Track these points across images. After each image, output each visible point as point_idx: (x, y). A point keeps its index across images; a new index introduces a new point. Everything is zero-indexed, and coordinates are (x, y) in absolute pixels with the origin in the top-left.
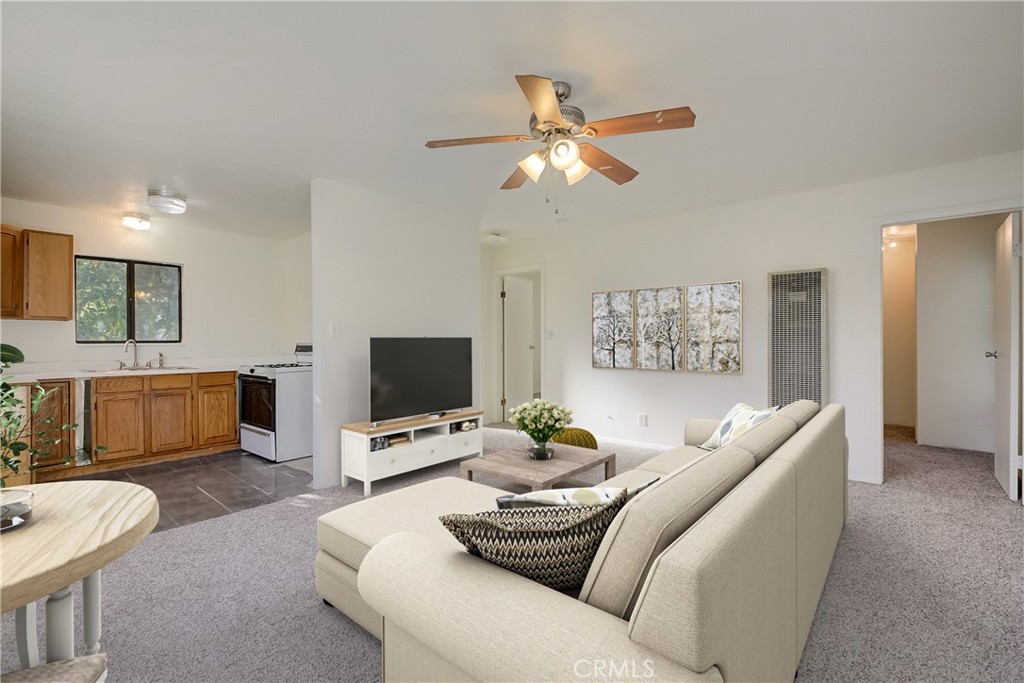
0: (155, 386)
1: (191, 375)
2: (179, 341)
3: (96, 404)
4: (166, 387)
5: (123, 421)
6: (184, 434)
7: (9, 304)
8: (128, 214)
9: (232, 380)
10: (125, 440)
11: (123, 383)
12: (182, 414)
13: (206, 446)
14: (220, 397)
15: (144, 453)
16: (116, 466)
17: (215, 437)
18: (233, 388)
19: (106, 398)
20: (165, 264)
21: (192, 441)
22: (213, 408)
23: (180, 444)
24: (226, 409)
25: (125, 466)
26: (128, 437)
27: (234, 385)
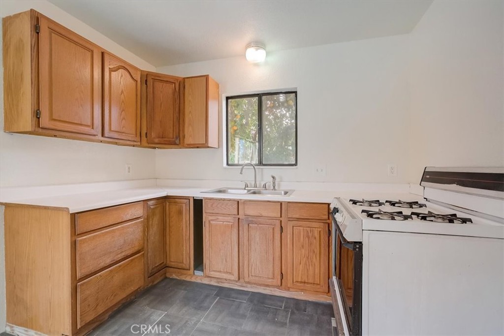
1: (281, 203)
2: (296, 164)
4: (257, 215)
5: (222, 243)
6: (273, 271)
7: (171, 135)
8: (249, 46)
9: (325, 215)
10: (224, 262)
11: (223, 204)
12: (271, 247)
13: (294, 290)
14: (310, 235)
15: (239, 279)
16: (222, 282)
17: (305, 282)
18: (327, 225)
19: (210, 218)
20: (285, 91)
21: (281, 280)
22: (303, 246)
23: (270, 280)
24: (317, 251)
25: (229, 285)
26: (226, 260)
27: (328, 221)
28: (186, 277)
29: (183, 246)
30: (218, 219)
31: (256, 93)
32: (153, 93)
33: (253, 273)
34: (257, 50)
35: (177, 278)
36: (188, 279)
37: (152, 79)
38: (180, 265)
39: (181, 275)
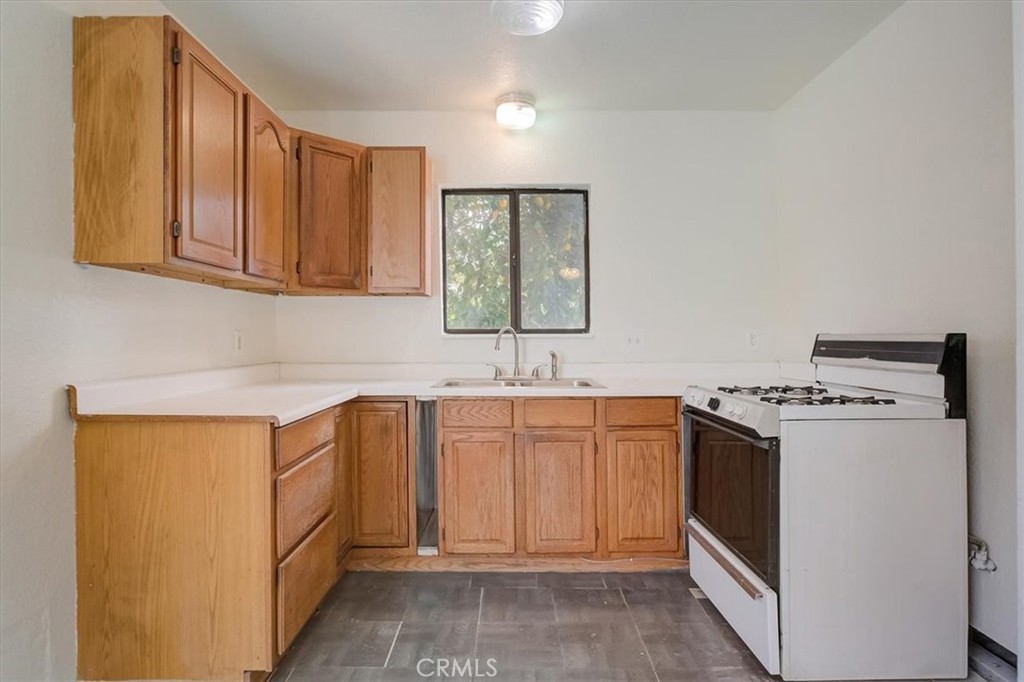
0: (532, 422)
1: (594, 400)
2: (586, 330)
3: (443, 445)
4: (550, 424)
5: (482, 483)
6: (582, 524)
7: (345, 269)
8: (503, 99)
9: (671, 417)
10: (485, 520)
11: (481, 409)
12: (578, 481)
13: (621, 555)
14: (647, 453)
15: (515, 550)
16: (475, 564)
17: (638, 539)
18: (674, 434)
19: (456, 437)
20: (564, 188)
21: (596, 540)
22: (634, 475)
23: (575, 543)
24: (659, 480)
25: (488, 566)
26: (489, 515)
27: (675, 428)
28: (396, 563)
29: (392, 499)
30: (471, 437)
31: (507, 187)
32: (312, 176)
33: (543, 533)
34: (520, 108)
35: (373, 569)
36: (399, 567)
37: (311, 147)
38: (385, 541)
39: (382, 562)
